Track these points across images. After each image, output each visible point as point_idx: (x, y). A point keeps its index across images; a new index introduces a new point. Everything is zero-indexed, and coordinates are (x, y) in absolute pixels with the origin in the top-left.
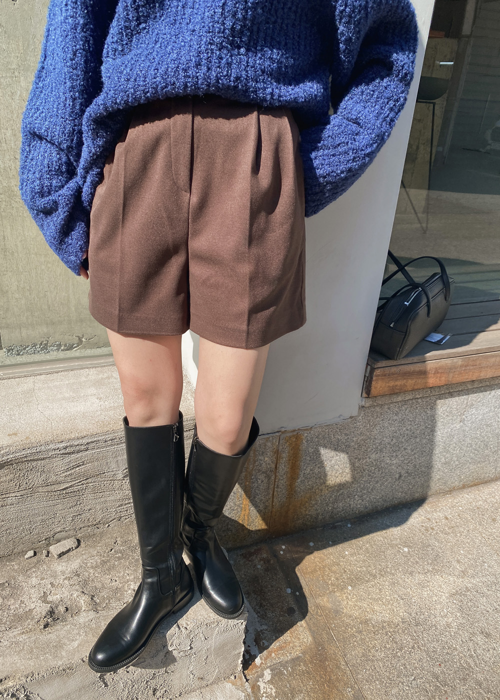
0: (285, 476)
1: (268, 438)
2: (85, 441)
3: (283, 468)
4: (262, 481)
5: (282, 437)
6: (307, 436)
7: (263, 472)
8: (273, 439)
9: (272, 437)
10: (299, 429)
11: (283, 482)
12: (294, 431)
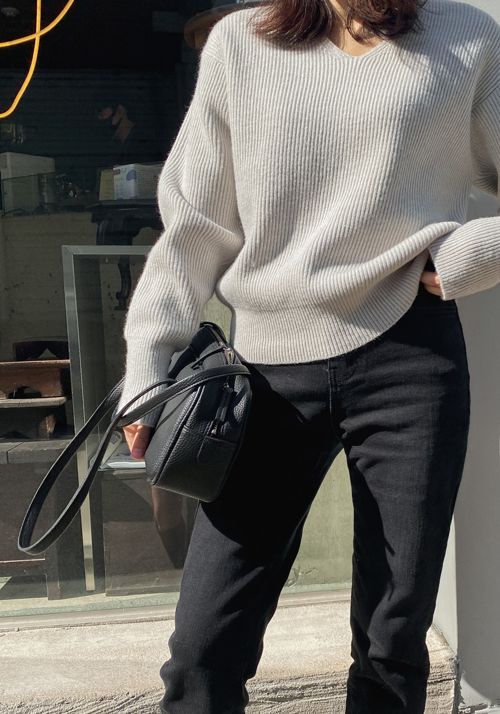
2: (300, 683)
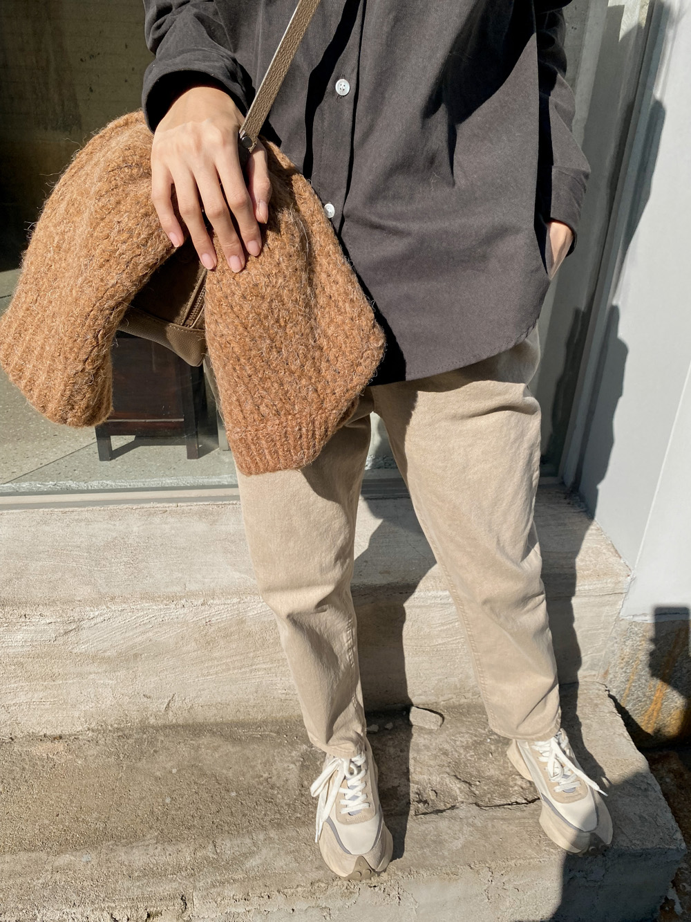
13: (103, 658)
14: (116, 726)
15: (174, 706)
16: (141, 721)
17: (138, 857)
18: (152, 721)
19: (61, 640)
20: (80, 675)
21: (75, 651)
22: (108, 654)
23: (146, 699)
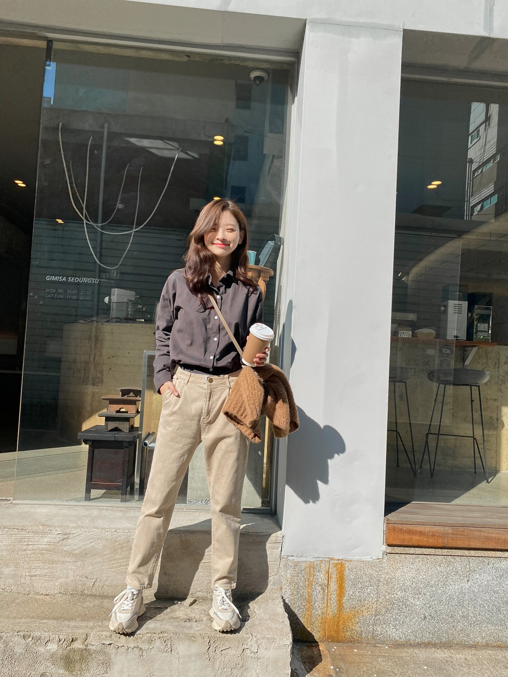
0: (335, 593)
1: (322, 561)
3: (334, 586)
4: (319, 592)
5: (331, 563)
6: (348, 566)
7: (320, 585)
8: (325, 562)
9: (325, 560)
10: (342, 560)
11: (334, 597)
12: (339, 560)
13: (73, 554)
14: (71, 592)
15: (97, 584)
16: (81, 591)
17: (72, 623)
18: (86, 592)
19: (60, 544)
20: (63, 562)
21: (64, 549)
22: (76, 552)
23: (85, 579)
